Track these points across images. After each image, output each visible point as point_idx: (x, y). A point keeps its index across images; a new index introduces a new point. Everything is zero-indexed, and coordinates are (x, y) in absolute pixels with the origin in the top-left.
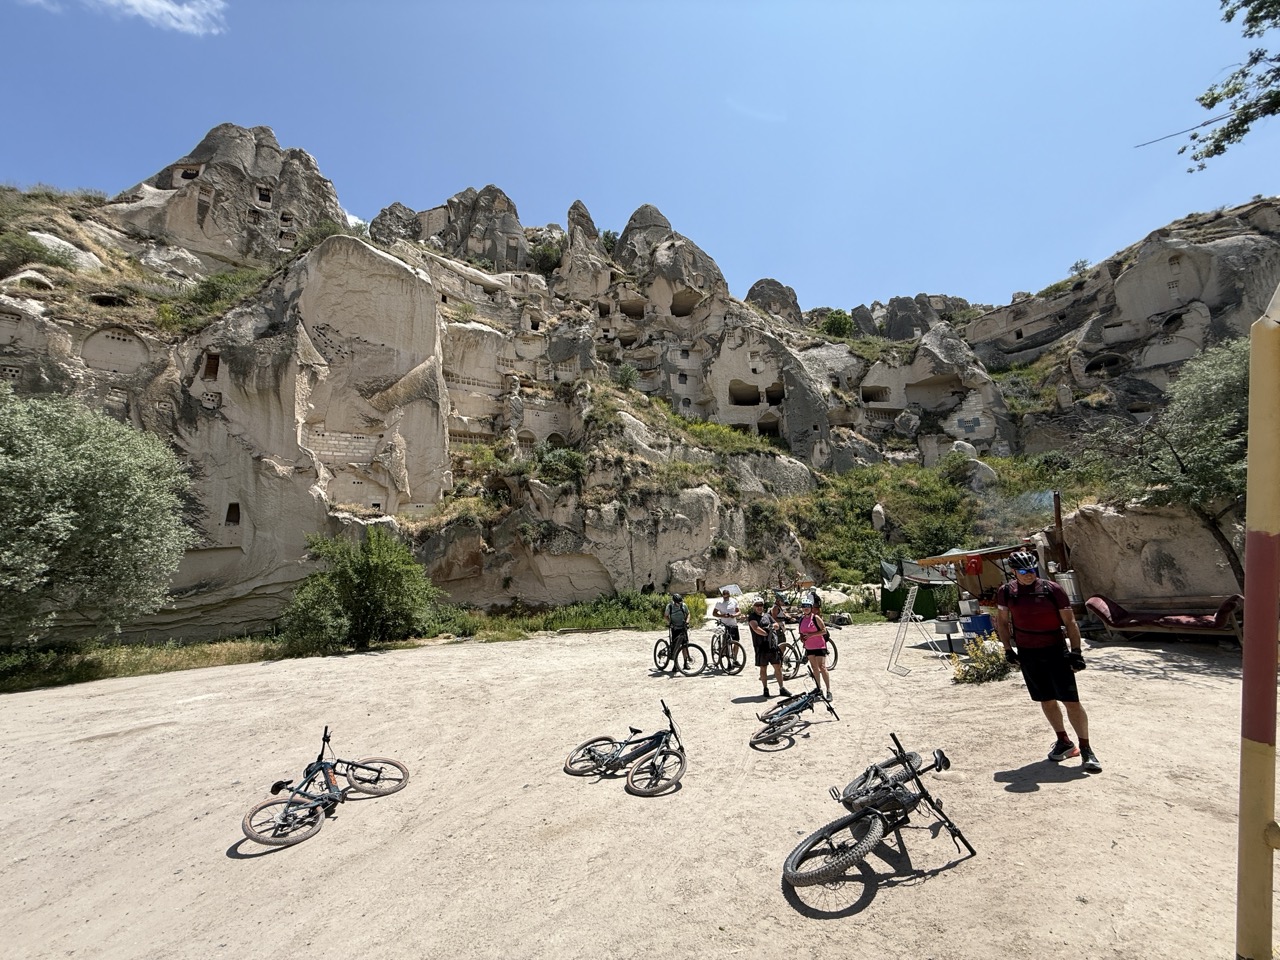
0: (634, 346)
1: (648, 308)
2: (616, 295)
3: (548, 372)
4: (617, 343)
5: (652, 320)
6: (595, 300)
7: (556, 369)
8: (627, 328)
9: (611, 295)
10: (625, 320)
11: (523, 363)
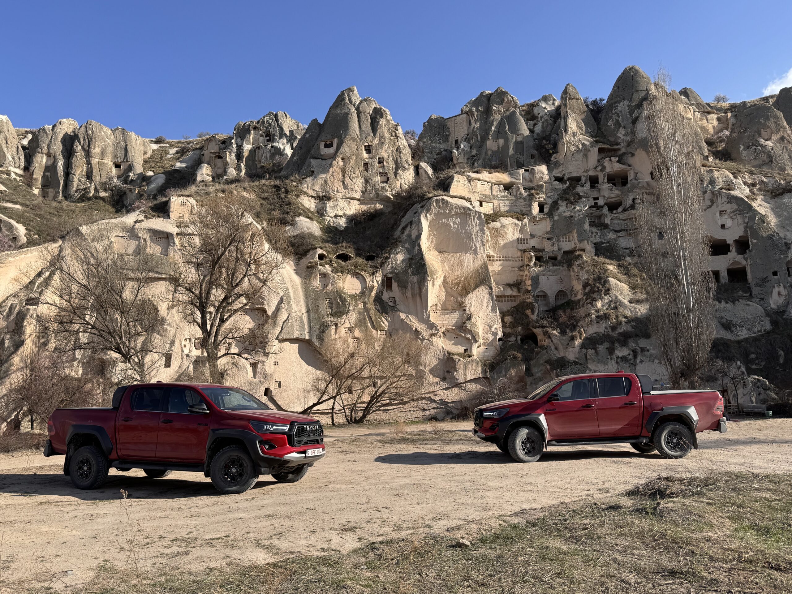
0: (620, 209)
1: (631, 176)
2: (603, 168)
3: (553, 245)
4: (606, 210)
5: (634, 187)
6: (586, 174)
7: (558, 241)
8: (613, 196)
9: (599, 168)
10: (611, 190)
11: (535, 239)
